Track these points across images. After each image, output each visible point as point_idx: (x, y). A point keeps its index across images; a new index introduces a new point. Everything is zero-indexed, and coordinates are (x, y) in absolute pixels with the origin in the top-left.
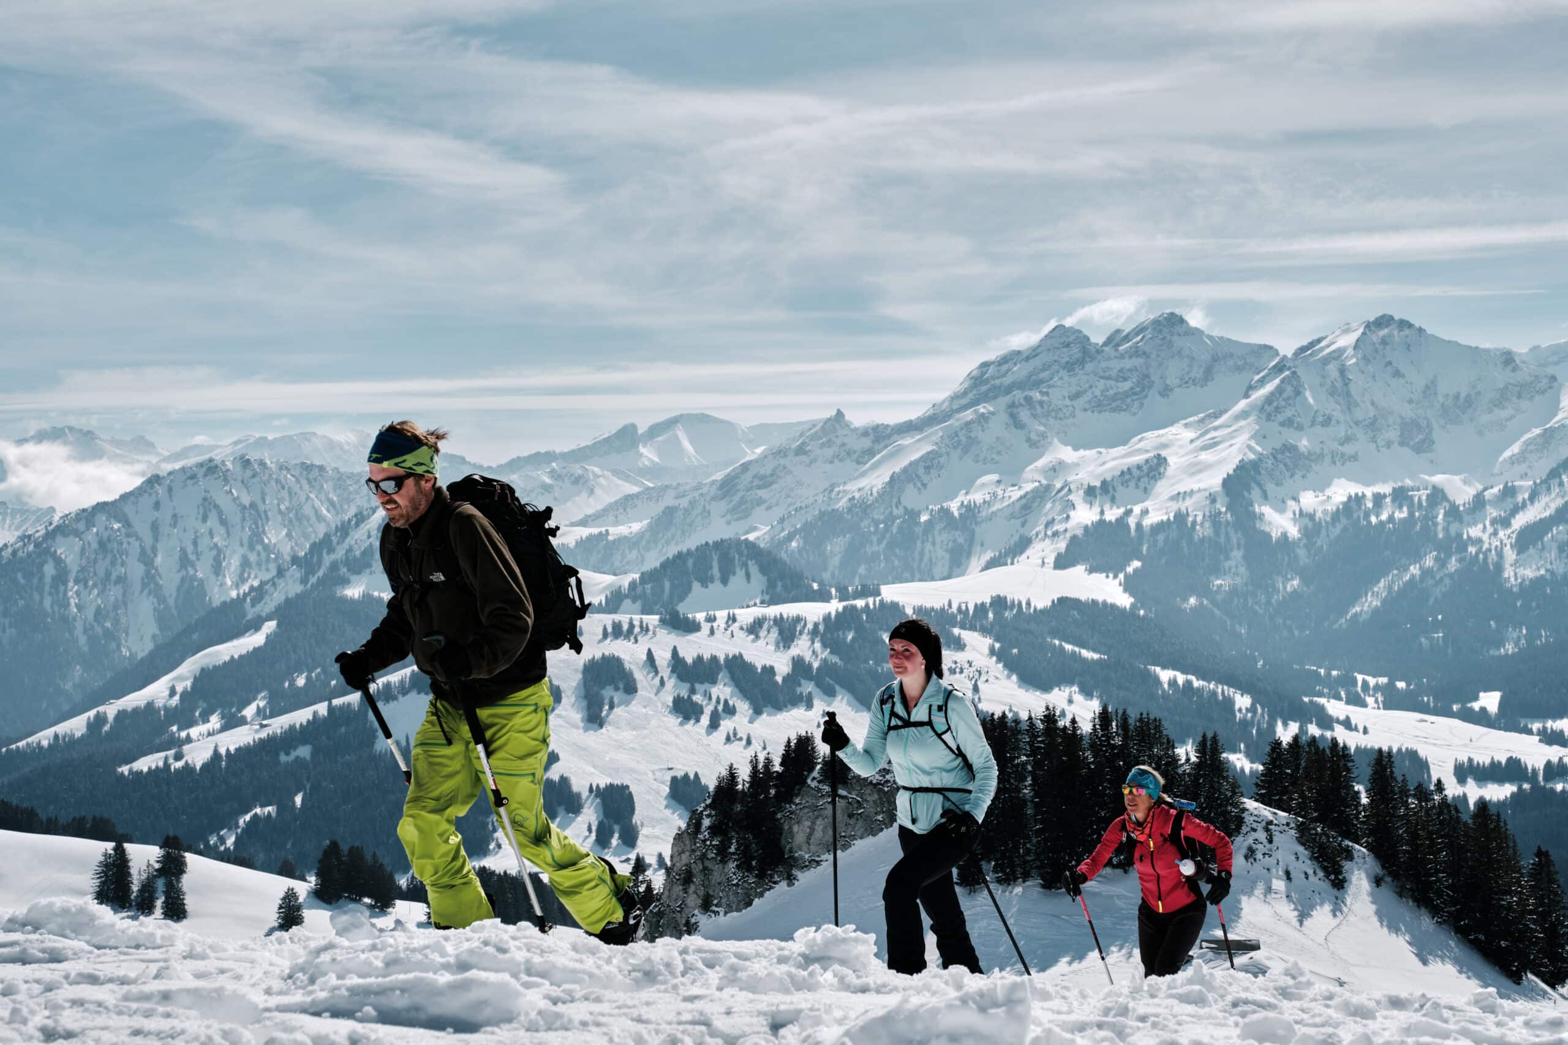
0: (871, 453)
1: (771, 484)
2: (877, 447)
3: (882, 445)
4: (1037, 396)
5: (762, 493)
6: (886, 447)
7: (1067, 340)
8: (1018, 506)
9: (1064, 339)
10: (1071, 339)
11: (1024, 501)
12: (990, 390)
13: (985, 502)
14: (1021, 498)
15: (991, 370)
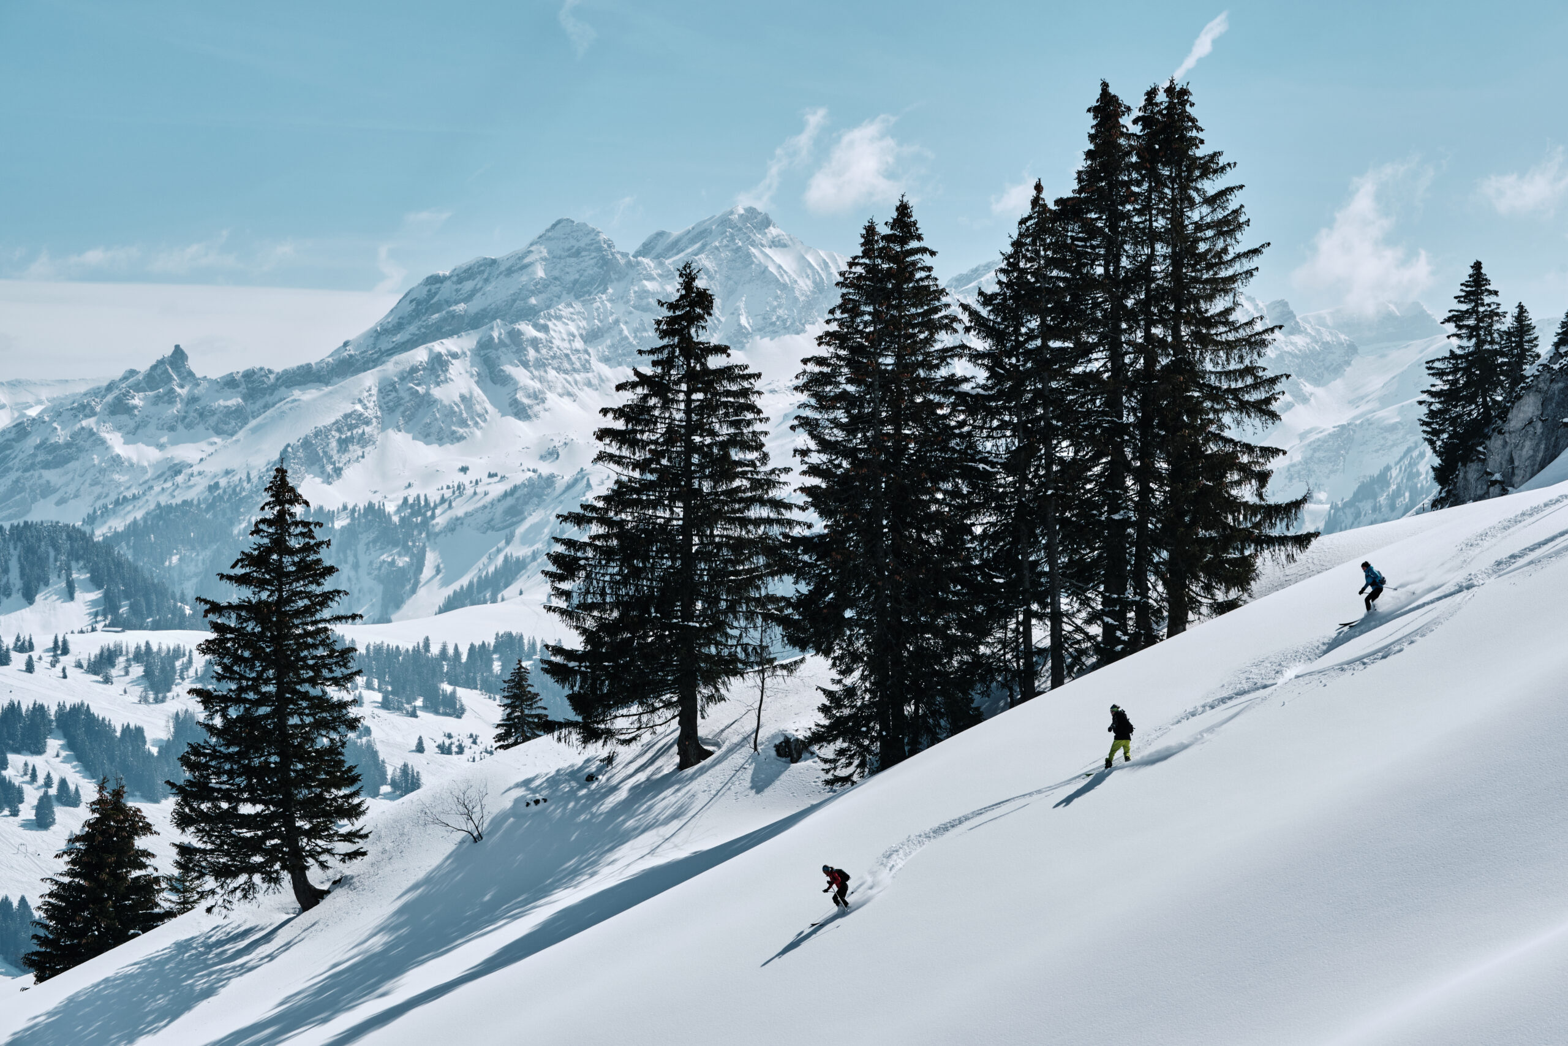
0: (239, 416)
1: (66, 460)
2: (251, 407)
3: (260, 403)
4: (528, 330)
5: (51, 476)
6: (266, 407)
7: (577, 245)
8: (500, 508)
9: (573, 242)
10: (582, 244)
11: (510, 501)
12: (444, 320)
13: (443, 500)
14: (506, 495)
15: (447, 289)
